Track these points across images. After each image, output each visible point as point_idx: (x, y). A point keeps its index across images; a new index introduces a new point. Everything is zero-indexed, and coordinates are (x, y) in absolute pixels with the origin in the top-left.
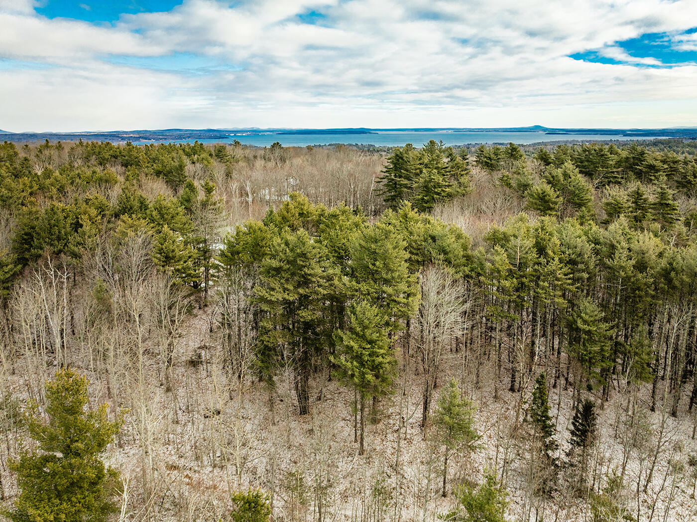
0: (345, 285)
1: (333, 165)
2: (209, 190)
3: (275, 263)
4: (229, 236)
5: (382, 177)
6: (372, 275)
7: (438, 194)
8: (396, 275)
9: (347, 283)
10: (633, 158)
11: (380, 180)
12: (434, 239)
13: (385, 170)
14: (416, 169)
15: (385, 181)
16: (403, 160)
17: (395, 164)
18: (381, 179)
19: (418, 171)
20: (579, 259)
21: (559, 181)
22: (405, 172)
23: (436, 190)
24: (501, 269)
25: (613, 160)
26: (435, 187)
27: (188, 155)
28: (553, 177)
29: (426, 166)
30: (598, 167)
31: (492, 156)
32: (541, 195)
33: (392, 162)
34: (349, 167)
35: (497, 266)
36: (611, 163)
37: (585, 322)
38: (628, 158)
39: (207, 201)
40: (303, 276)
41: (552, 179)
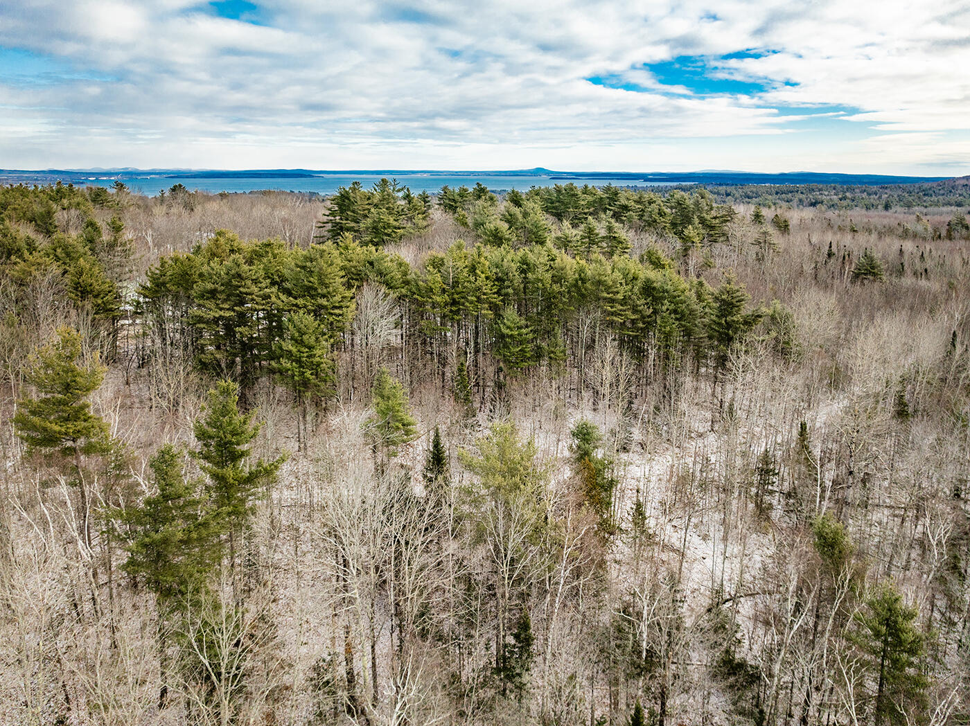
0: (283, 301)
1: (261, 210)
2: (117, 229)
3: (209, 286)
4: (153, 269)
5: (325, 221)
6: (309, 291)
7: (389, 235)
8: (331, 289)
9: (285, 299)
10: (608, 198)
11: (322, 225)
12: (371, 263)
13: (327, 212)
14: (364, 210)
15: (329, 226)
16: (350, 200)
17: (340, 206)
18: (324, 223)
19: (366, 212)
20: (505, 277)
21: (517, 219)
22: (352, 214)
23: (386, 231)
24: (433, 287)
25: (584, 200)
26: (385, 228)
27: (54, 200)
28: (511, 215)
29: (376, 206)
30: (569, 208)
31: (457, 197)
32: (494, 232)
33: (337, 204)
34: (284, 213)
35: (430, 284)
36: (583, 203)
37: (508, 327)
38: (602, 198)
39: (116, 240)
40: (238, 295)
41: (509, 217)
